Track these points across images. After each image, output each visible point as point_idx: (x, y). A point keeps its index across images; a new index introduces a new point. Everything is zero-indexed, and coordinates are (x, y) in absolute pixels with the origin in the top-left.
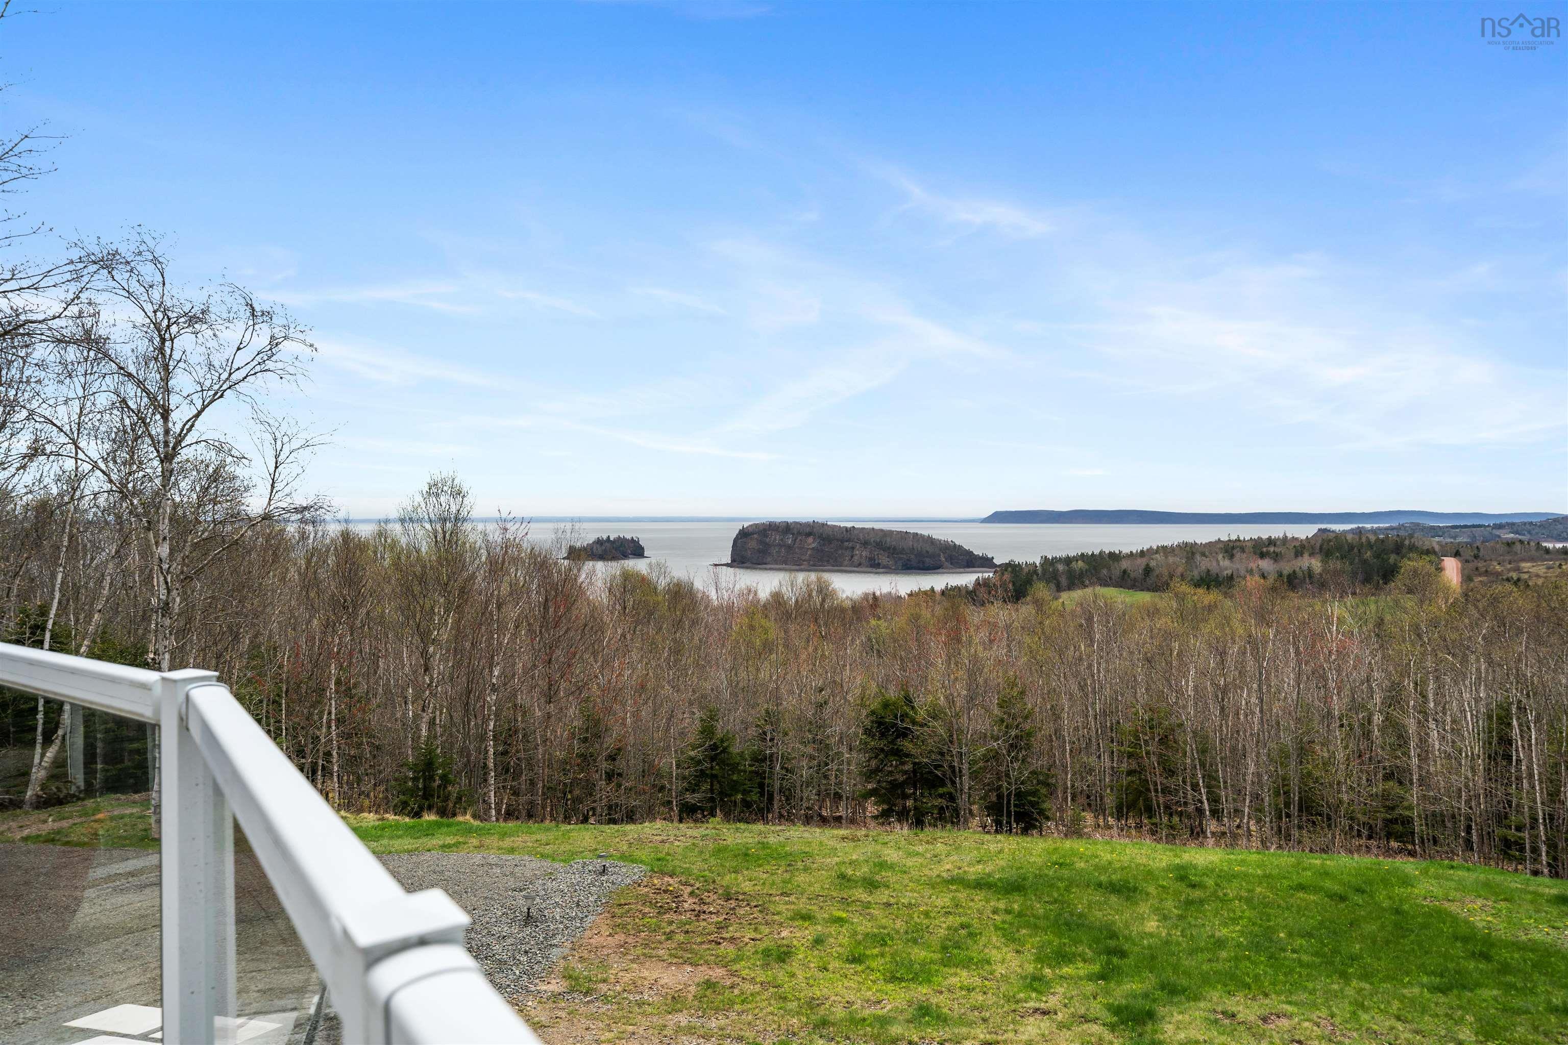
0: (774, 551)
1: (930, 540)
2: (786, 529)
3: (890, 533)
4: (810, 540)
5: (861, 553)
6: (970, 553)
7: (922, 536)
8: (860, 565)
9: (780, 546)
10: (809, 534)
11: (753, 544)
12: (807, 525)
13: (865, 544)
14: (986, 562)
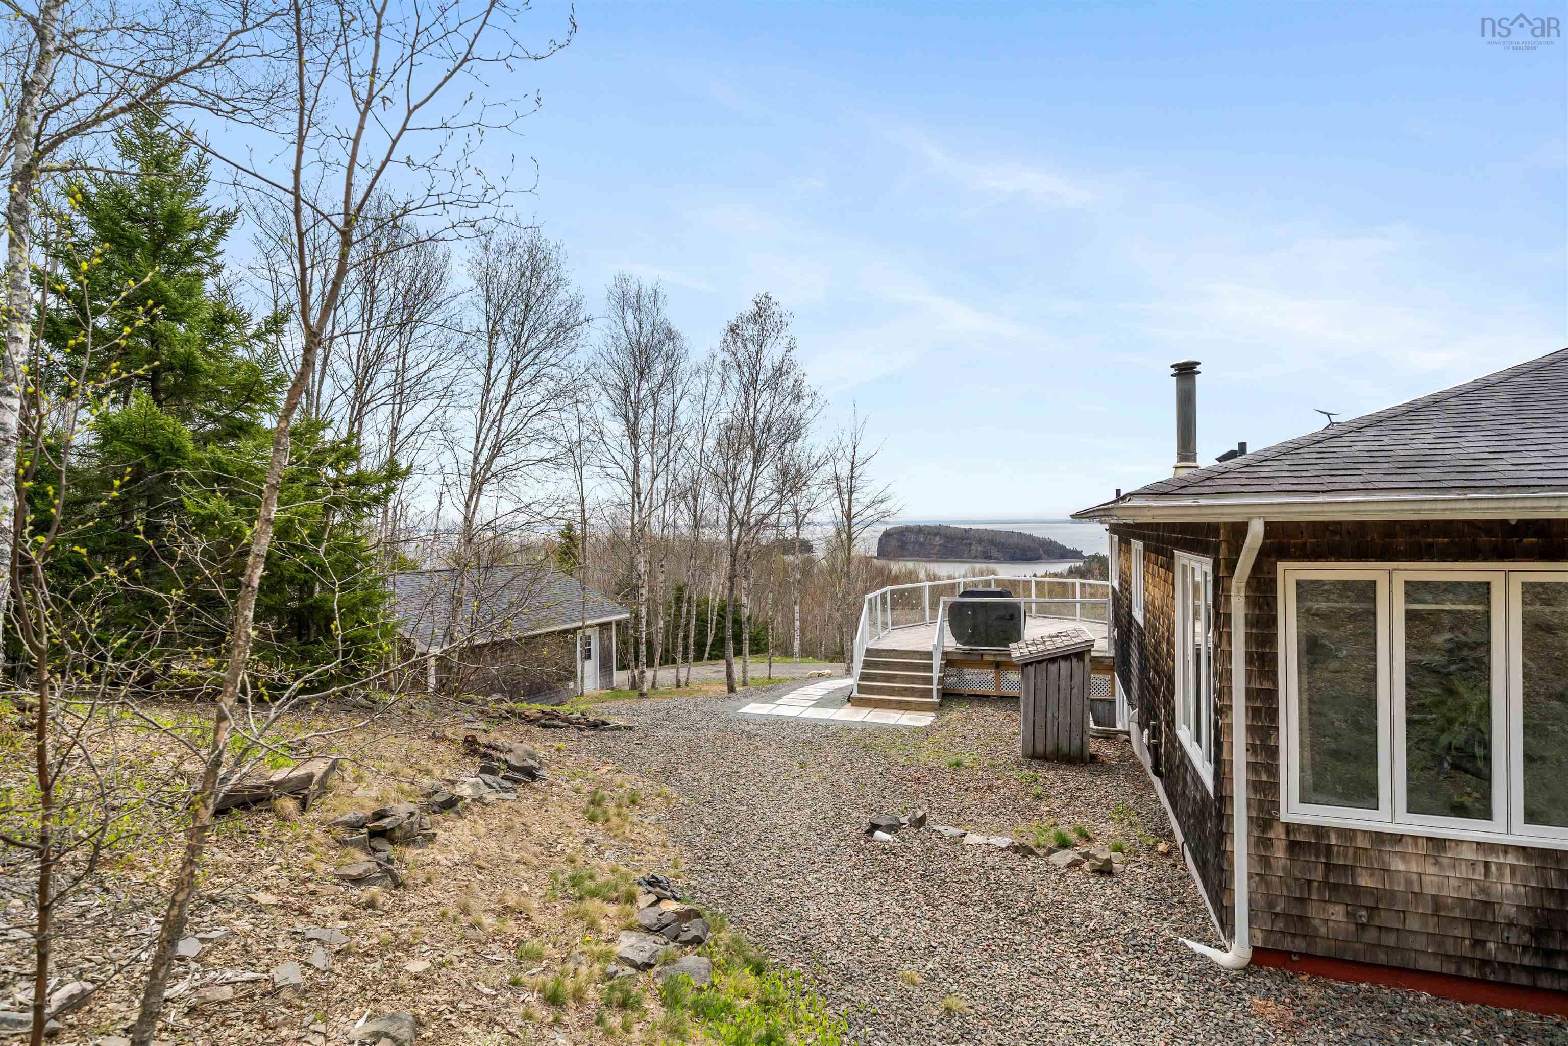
0: (910, 547)
1: (1031, 538)
2: (919, 530)
3: (1000, 532)
4: (937, 538)
5: (976, 548)
6: (1063, 547)
7: (1025, 535)
8: (976, 557)
9: (914, 543)
10: (936, 535)
11: (894, 543)
12: (935, 527)
13: (980, 541)
14: (1076, 554)
